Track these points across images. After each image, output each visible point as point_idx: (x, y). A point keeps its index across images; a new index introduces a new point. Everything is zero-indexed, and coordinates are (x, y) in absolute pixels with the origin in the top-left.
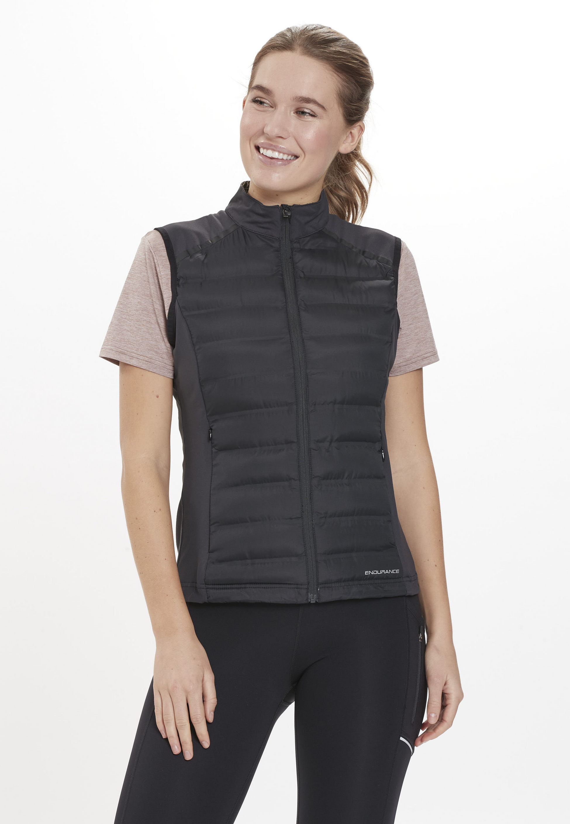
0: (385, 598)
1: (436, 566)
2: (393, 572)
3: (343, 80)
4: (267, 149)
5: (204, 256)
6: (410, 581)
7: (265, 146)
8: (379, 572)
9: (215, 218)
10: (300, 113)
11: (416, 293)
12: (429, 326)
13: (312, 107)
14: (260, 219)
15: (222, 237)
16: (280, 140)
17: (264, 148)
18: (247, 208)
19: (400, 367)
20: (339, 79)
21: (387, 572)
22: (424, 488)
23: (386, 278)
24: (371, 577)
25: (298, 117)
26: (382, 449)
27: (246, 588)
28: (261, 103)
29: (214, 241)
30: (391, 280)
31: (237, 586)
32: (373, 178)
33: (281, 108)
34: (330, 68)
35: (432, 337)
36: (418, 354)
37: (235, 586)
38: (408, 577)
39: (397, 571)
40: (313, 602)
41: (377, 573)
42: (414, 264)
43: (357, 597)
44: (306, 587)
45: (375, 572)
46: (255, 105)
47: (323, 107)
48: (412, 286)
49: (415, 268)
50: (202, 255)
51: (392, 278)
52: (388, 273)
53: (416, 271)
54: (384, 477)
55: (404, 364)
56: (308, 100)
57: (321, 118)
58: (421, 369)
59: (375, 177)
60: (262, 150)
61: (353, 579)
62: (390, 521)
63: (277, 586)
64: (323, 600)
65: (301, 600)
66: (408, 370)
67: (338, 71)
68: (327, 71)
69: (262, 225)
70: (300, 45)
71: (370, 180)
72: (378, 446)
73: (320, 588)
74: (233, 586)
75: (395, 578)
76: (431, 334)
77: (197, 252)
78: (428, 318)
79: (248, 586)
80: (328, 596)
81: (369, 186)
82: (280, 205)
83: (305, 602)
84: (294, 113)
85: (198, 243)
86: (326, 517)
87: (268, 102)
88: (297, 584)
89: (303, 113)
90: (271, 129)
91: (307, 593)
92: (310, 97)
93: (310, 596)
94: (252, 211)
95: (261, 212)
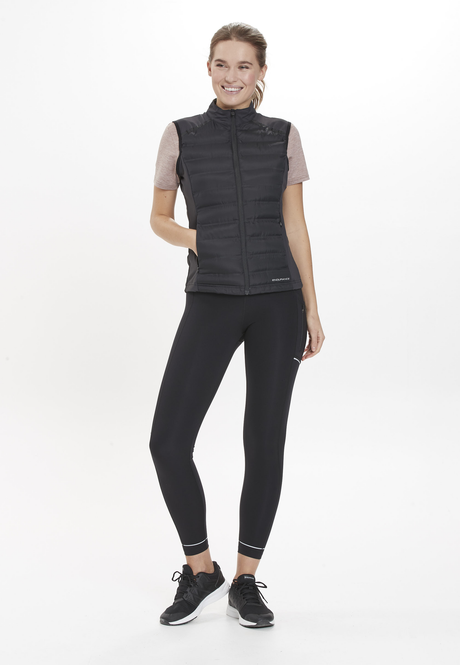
0: (282, 292)
1: (310, 278)
2: (286, 279)
3: (256, 48)
4: (229, 88)
5: (195, 133)
6: (295, 283)
7: (227, 86)
8: (279, 280)
9: (201, 116)
10: (241, 68)
11: (299, 148)
12: (305, 163)
13: (246, 65)
14: (221, 116)
15: (204, 125)
16: (235, 83)
17: (227, 87)
18: (215, 111)
19: (289, 182)
20: (255, 49)
21: (283, 279)
22: (303, 241)
23: (283, 141)
24: (275, 282)
25: (240, 70)
26: (280, 221)
27: (216, 286)
28: (222, 66)
29: (200, 126)
30: (284, 141)
31: (212, 285)
32: (265, 86)
33: (232, 68)
34: (251, 45)
35: (307, 168)
36: (299, 176)
37: (211, 285)
38: (294, 281)
39: (289, 279)
40: (247, 294)
41: (278, 280)
42: (299, 133)
43: (268, 292)
44: (244, 287)
45: (277, 280)
46: (218, 67)
47: (251, 64)
48: (297, 144)
49: (299, 135)
50: (194, 132)
51: (285, 140)
52: (283, 138)
53: (300, 137)
54: (281, 235)
55: (291, 181)
56: (244, 62)
57: (251, 69)
58: (301, 183)
59: (266, 86)
60: (226, 88)
61: (266, 283)
62: (285, 255)
63: (230, 286)
64: (252, 293)
65: (241, 294)
66: (293, 183)
67: (254, 46)
68: (249, 47)
69: (222, 119)
70: (235, 37)
71: (264, 87)
72: (278, 220)
73: (250, 288)
74: (210, 285)
75: (288, 282)
76: (306, 167)
77: (192, 132)
78: (304, 159)
79: (217, 286)
80: (254, 292)
81: (263, 90)
82: (230, 109)
83: (243, 294)
84: (238, 69)
85: (192, 127)
86: (253, 254)
87: (224, 65)
88: (240, 286)
89: (242, 67)
90: (230, 78)
91: (245, 290)
92: (245, 61)
93: (246, 291)
94: (217, 112)
95: (221, 113)
